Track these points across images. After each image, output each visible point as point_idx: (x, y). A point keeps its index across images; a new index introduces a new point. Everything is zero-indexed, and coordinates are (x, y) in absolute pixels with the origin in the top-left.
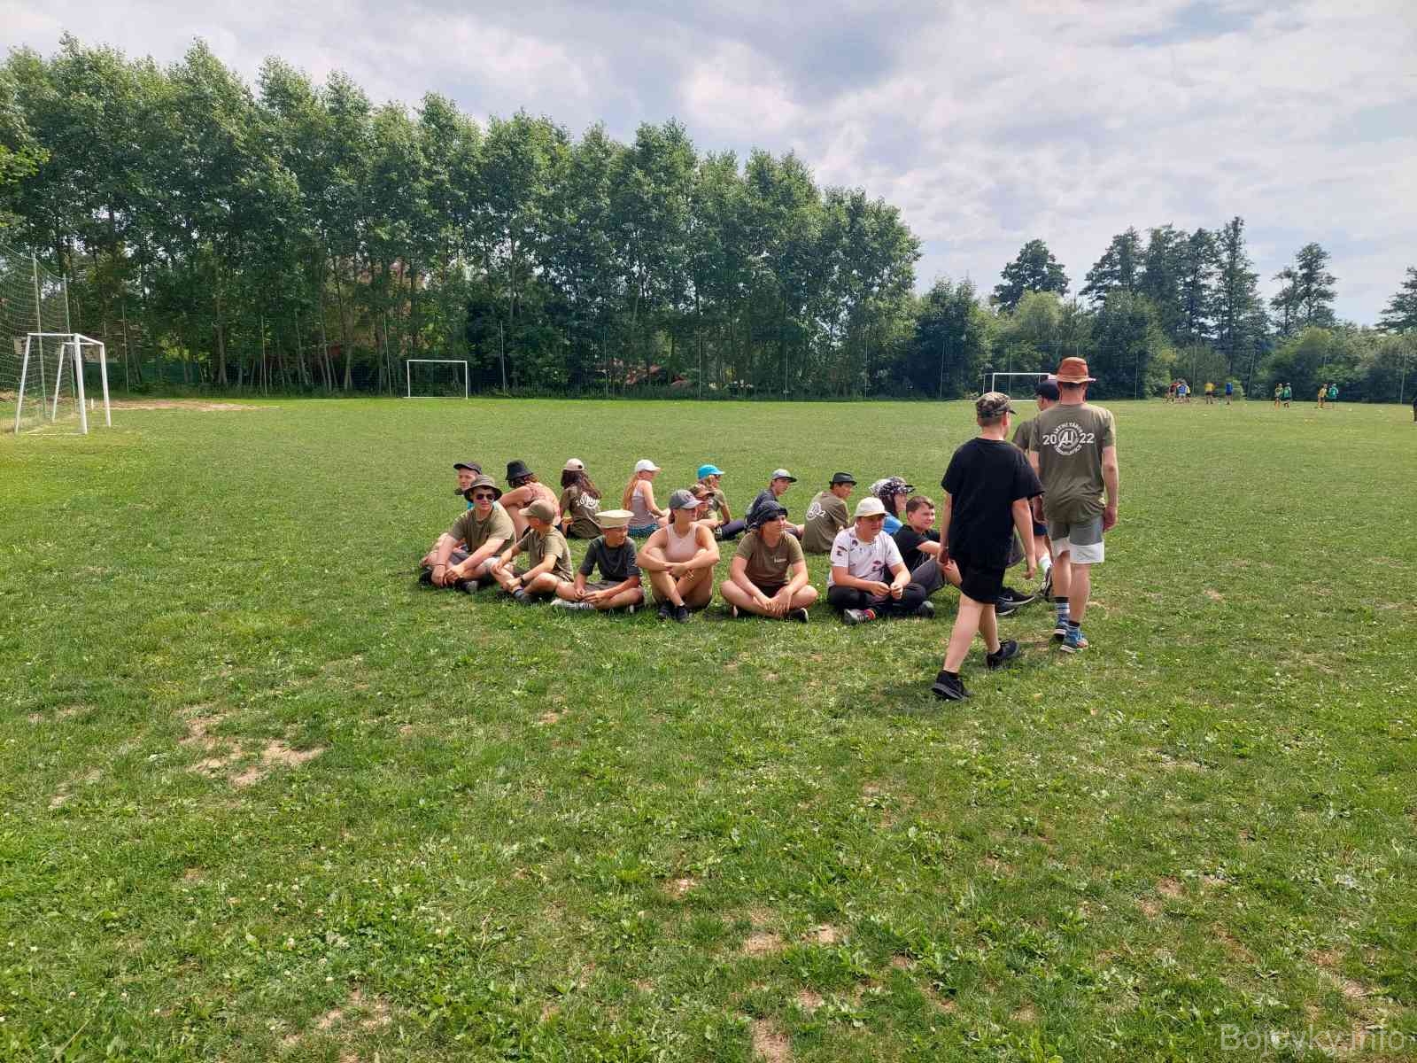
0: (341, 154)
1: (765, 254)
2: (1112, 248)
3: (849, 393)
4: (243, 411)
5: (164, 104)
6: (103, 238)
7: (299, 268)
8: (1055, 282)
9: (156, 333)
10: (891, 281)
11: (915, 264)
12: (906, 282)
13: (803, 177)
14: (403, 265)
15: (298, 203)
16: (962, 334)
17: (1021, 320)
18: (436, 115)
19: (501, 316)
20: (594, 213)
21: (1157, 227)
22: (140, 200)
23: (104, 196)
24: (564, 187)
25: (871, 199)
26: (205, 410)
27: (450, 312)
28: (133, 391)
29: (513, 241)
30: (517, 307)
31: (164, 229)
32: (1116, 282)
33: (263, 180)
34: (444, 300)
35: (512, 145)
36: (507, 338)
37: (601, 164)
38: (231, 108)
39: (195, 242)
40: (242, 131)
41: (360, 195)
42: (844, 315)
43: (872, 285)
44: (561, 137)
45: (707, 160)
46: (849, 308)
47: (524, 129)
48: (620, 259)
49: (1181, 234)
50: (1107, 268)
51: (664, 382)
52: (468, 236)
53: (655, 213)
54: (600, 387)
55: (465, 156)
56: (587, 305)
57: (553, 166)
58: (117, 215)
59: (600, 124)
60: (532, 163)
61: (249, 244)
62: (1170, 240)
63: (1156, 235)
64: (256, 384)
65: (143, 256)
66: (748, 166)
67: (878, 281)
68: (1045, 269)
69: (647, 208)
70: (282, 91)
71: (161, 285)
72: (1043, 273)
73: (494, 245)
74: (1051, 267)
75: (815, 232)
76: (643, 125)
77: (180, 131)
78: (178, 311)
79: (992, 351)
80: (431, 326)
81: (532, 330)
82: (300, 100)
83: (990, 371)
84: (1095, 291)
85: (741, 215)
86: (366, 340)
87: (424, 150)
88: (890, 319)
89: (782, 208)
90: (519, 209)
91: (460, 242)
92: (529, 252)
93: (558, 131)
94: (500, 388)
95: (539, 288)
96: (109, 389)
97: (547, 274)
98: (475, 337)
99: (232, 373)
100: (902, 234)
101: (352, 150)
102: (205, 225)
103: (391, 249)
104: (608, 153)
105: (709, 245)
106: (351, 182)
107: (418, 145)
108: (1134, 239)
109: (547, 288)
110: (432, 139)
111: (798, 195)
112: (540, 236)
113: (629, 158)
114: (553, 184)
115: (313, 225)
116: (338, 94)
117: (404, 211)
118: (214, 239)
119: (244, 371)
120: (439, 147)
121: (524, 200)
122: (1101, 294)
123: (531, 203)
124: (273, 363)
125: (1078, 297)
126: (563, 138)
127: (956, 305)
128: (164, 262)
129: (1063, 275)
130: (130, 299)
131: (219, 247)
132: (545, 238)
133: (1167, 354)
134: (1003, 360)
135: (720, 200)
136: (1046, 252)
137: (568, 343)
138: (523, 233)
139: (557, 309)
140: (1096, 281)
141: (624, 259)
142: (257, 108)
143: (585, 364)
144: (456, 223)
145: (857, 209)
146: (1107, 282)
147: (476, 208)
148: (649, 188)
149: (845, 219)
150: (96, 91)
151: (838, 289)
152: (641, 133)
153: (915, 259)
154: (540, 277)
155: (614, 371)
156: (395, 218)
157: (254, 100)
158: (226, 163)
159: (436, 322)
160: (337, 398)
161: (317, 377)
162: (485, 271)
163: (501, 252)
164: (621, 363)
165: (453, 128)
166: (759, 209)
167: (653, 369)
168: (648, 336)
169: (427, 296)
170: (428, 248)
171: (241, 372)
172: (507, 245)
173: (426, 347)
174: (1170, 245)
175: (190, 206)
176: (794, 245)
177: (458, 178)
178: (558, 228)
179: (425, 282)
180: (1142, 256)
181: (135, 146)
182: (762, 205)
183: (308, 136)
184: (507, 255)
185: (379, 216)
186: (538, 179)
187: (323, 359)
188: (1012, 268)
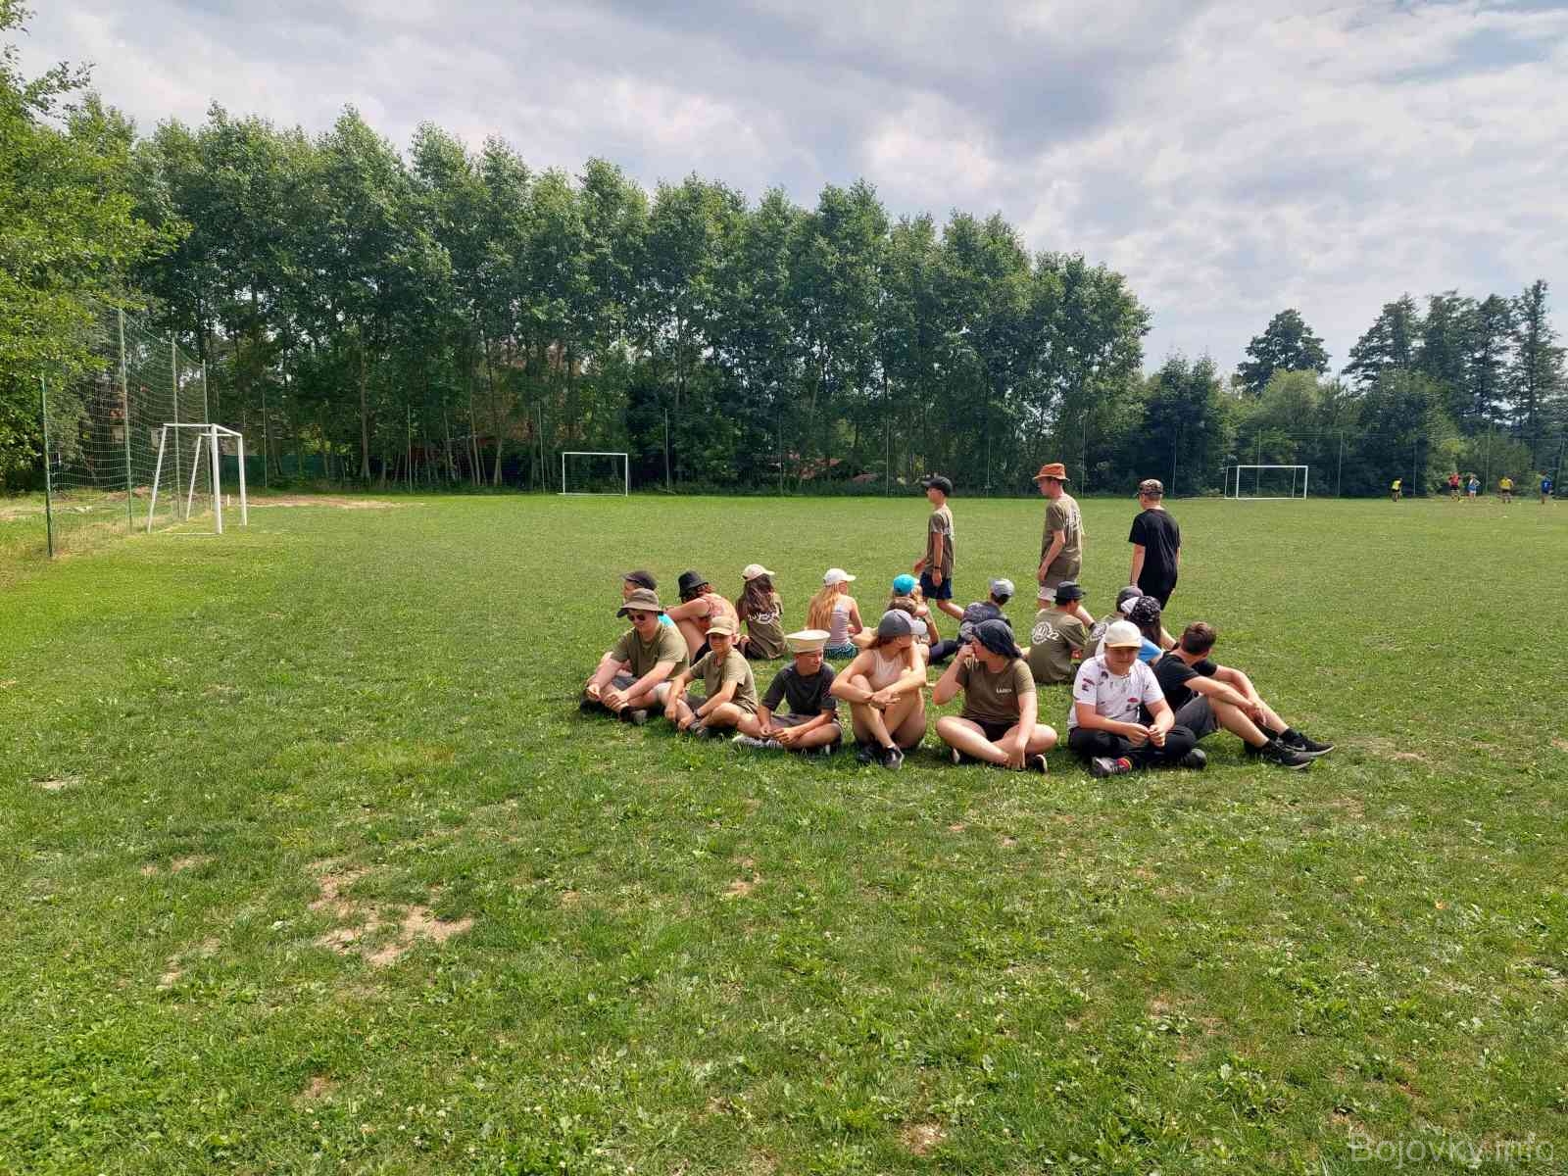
0: (496, 226)
1: (965, 330)
2: (1381, 319)
4: (388, 510)
5: (313, 177)
6: (246, 322)
7: (449, 352)
8: (1312, 358)
9: (297, 424)
10: (1115, 360)
11: (1142, 339)
12: (1132, 358)
13: (1010, 242)
14: (560, 348)
15: (450, 281)
16: (1199, 420)
17: (1273, 404)
18: (600, 182)
19: (665, 402)
20: (768, 288)
21: (1437, 294)
22: (287, 281)
23: (247, 276)
24: (738, 260)
25: (1090, 265)
26: (346, 507)
27: (609, 400)
28: (271, 486)
29: (681, 320)
30: (686, 395)
31: (308, 312)
32: (1387, 359)
33: (414, 257)
34: (604, 387)
35: (682, 214)
36: (672, 428)
37: (780, 233)
38: (382, 179)
39: (340, 324)
40: (393, 204)
41: (515, 272)
42: (1056, 398)
43: (1090, 364)
44: (736, 204)
45: (900, 226)
46: (1063, 390)
47: (695, 195)
48: (799, 338)
49: (1469, 301)
50: (1375, 342)
51: (844, 476)
52: (631, 314)
53: (839, 285)
54: (773, 483)
55: (630, 227)
56: (760, 391)
57: (726, 235)
58: (260, 296)
59: (779, 188)
60: (703, 233)
61: (397, 326)
62: (1454, 309)
63: (1437, 302)
64: (401, 475)
65: (286, 340)
66: (946, 231)
67: (1098, 359)
68: (1300, 344)
69: (831, 280)
70: (437, 160)
71: (303, 371)
72: (1297, 348)
73: (659, 325)
74: (1306, 341)
75: (1024, 304)
76: (828, 188)
77: (328, 204)
78: (321, 400)
79: (1236, 439)
80: (589, 415)
81: (701, 419)
82: (454, 169)
83: (1234, 463)
84: (1361, 369)
85: (937, 287)
86: (519, 432)
87: (586, 221)
88: (1113, 404)
89: (986, 277)
90: (687, 284)
91: (623, 321)
92: (697, 332)
93: (733, 197)
94: (664, 485)
95: (708, 372)
96: (247, 484)
97: (717, 356)
98: (636, 427)
99: (375, 467)
100: (1127, 305)
101: (508, 222)
102: (352, 306)
103: (549, 330)
104: (787, 220)
105: (898, 321)
106: (507, 257)
107: (580, 216)
108: (1409, 308)
109: (717, 371)
110: (595, 209)
111: (1004, 261)
112: (710, 315)
113: (811, 225)
114: (726, 255)
115: (464, 305)
116: (496, 162)
117: (563, 288)
118: (360, 321)
119: (389, 465)
120: (602, 218)
121: (693, 274)
122: (1369, 373)
123: (701, 278)
124: (419, 455)
125: (1339, 375)
126: (738, 204)
127: (1193, 386)
128: (307, 346)
129: (1321, 350)
130: (271, 387)
131: (366, 331)
132: (716, 316)
133: (1455, 444)
134: (1250, 451)
135: (914, 268)
136: (1300, 324)
137: (738, 433)
138: (692, 310)
139: (728, 395)
140: (1362, 356)
141: (803, 338)
142: (409, 179)
143: (758, 456)
144: (619, 301)
145: (1075, 276)
146: (1375, 359)
147: (641, 284)
148: (833, 258)
149: (1059, 289)
150: (242, 164)
151: (1049, 369)
152: (825, 197)
153: (1143, 333)
154: (709, 359)
155: (789, 466)
156: (553, 297)
157: (405, 170)
158: (374, 239)
159: (594, 411)
160: (486, 494)
161: (465, 471)
162: (648, 353)
163: (667, 332)
164: (797, 456)
165: (617, 196)
166: (959, 279)
167: (834, 461)
168: (830, 422)
169: (585, 382)
170: (588, 329)
171: (385, 464)
172: (673, 324)
173: (584, 438)
174: (1454, 315)
175: (335, 285)
176: (998, 319)
177: (622, 251)
178: (731, 302)
179: (583, 366)
180: (1420, 327)
181: (281, 221)
182: (962, 274)
183: (462, 208)
184: (673, 335)
185: (535, 294)
186: (710, 251)
187: (472, 451)
188: (1260, 342)
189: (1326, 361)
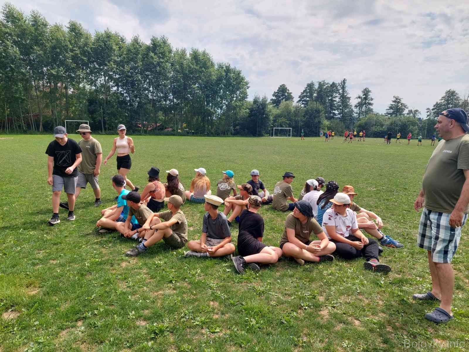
0: (37, 41)
1: (197, 85)
2: (306, 88)
3: (227, 134)
7: (20, 85)
8: (289, 98)
10: (240, 96)
11: (248, 90)
12: (245, 96)
13: (209, 59)
14: (62, 85)
15: (19, 60)
16: (264, 115)
17: (281, 110)
18: (74, 29)
19: (101, 104)
20: (134, 68)
21: (320, 81)
24: (124, 58)
25: (232, 67)
29: (105, 77)
30: (108, 102)
32: (308, 99)
33: (5, 50)
34: (79, 98)
35: (104, 42)
36: (104, 113)
37: (138, 50)
41: (45, 57)
42: (224, 107)
43: (233, 97)
44: (122, 40)
45: (176, 51)
46: (226, 105)
47: (108, 36)
48: (145, 85)
49: (328, 84)
50: (305, 94)
51: (162, 129)
52: (88, 75)
53: (158, 68)
54: (139, 131)
55: (86, 44)
56: (133, 101)
57: (120, 50)
59: (137, 36)
60: (112, 48)
62: (324, 85)
63: (320, 83)
64: (4, 129)
66: (190, 54)
67: (235, 96)
68: (286, 94)
69: (155, 67)
70: (12, 16)
73: (98, 78)
74: (288, 93)
75: (214, 77)
76: (153, 37)
79: (273, 120)
81: (114, 110)
82: (19, 20)
83: (272, 127)
84: (301, 101)
85: (189, 71)
86: (48, 113)
87: (70, 41)
88: (240, 109)
89: (203, 69)
90: (107, 65)
91: (85, 76)
92: (111, 81)
93: (121, 38)
94: (102, 131)
95: (115, 95)
97: (118, 89)
98: (91, 112)
100: (243, 79)
101: (41, 40)
103: (57, 78)
104: (141, 47)
105: (177, 81)
106: (41, 52)
107: (67, 39)
108: (313, 85)
110: (73, 38)
111: (209, 64)
112: (115, 76)
113: (148, 48)
114: (120, 57)
115: (26, 69)
116: (36, 19)
117: (62, 63)
120: (76, 41)
121: (109, 62)
122: (303, 102)
123: (112, 63)
124: (10, 121)
126: (123, 40)
127: (262, 105)
129: (292, 96)
132: (117, 76)
133: (326, 122)
134: (276, 124)
135: (181, 65)
136: (286, 88)
137: (127, 114)
138: (109, 74)
139: (123, 103)
140: (302, 97)
141: (147, 85)
143: (134, 122)
144: (83, 70)
145: (228, 70)
146: (305, 99)
147: (91, 64)
148: (156, 59)
149: (224, 74)
151: (222, 98)
152: (152, 40)
153: (248, 88)
154: (115, 91)
155: (144, 125)
156: (59, 67)
159: (76, 107)
160: (37, 134)
161: (29, 127)
162: (94, 88)
163: (101, 81)
164: (146, 123)
165: (81, 34)
166: (195, 69)
167: (158, 125)
168: (156, 112)
169: (72, 97)
170: (72, 79)
173: (72, 115)
174: (324, 87)
176: (207, 82)
177: (83, 53)
178: (123, 72)
179: (70, 91)
180: (316, 90)
182: (196, 67)
183: (23, 34)
184: (103, 82)
185: (52, 65)
186: (114, 55)
187: (31, 120)
188: (276, 93)
189: (293, 99)
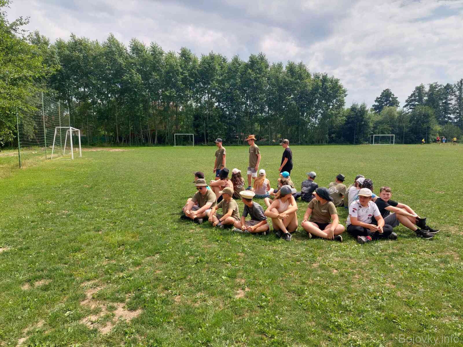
0: (154, 68)
1: (292, 96)
2: (415, 91)
3: (322, 142)
4: (124, 151)
5: (101, 54)
6: (83, 97)
7: (141, 105)
8: (394, 103)
9: (97, 127)
10: (337, 104)
11: (345, 98)
12: (342, 103)
13: (305, 70)
14: (173, 103)
15: (141, 84)
16: (362, 121)
17: (384, 116)
18: (185, 54)
19: (205, 119)
20: (233, 85)
21: (431, 83)
22: (94, 85)
23: (82, 84)
24: (225, 76)
25: (329, 76)
26: (111, 151)
27: (188, 118)
28: (90, 145)
29: (209, 95)
30: (210, 117)
31: (100, 93)
32: (417, 103)
33: (130, 77)
34: (186, 114)
35: (209, 63)
36: (206, 126)
37: (237, 68)
38: (121, 54)
39: (109, 98)
40: (124, 62)
41: (160, 81)
42: (319, 116)
43: (330, 106)
44: (224, 60)
45: (273, 66)
46: (321, 113)
47: (212, 58)
48: (243, 100)
49: (441, 85)
50: (413, 98)
52: (194, 93)
53: (255, 83)
54: (236, 142)
55: (194, 67)
56: (232, 115)
57: (222, 69)
58: (86, 90)
59: (237, 55)
60: (215, 69)
61: (126, 97)
62: (437, 88)
63: (431, 86)
64: (128, 142)
65: (94, 102)
66: (286, 67)
67: (331, 104)
68: (391, 99)
69: (253, 82)
70: (137, 49)
71: (99, 111)
72: (390, 100)
73: (202, 96)
74: (393, 98)
75: (310, 88)
77: (105, 62)
78: (104, 119)
79: (373, 127)
80: (182, 123)
81: (214, 123)
82: (142, 51)
83: (372, 134)
84: (409, 106)
85: (284, 84)
86: (162, 128)
87: (181, 66)
88: (336, 117)
89: (298, 80)
90: (210, 84)
91: (192, 95)
92: (213, 98)
93: (223, 58)
94: (204, 143)
95: (217, 110)
96: (81, 145)
97: (219, 105)
98: (196, 126)
99: (120, 139)
100: (340, 88)
101: (158, 67)
102: (113, 92)
103: (170, 98)
104: (240, 65)
105: (273, 94)
106: (158, 77)
107: (179, 64)
108: (423, 88)
109: (219, 109)
110: (183, 62)
111: (304, 76)
112: (217, 93)
113: (247, 66)
114: (222, 75)
115: (145, 91)
116: (154, 49)
117: (174, 86)
118: (115, 96)
119: (124, 138)
120: (185, 65)
121: (212, 81)
122: (411, 107)
123: (214, 82)
124: (133, 135)
126: (225, 60)
127: (360, 112)
128: (100, 104)
129: (397, 101)
130: (90, 116)
131: (117, 99)
132: (219, 93)
133: (438, 128)
134: (377, 130)
135: (277, 78)
136: (391, 93)
137: (226, 127)
138: (212, 92)
139: (223, 117)
140: (409, 102)
141: (245, 99)
142: (129, 54)
143: (231, 134)
144: (190, 89)
145: (325, 79)
146: (413, 103)
147: (197, 84)
148: (253, 75)
149: (320, 84)
150: (80, 51)
151: (317, 107)
152: (251, 58)
153: (345, 96)
154: (217, 106)
155: (241, 137)
156: (171, 88)
157: (128, 52)
158: (119, 72)
159: (183, 121)
160: (153, 146)
161: (147, 139)
162: (199, 105)
163: (205, 98)
164: (243, 134)
165: (190, 58)
166: (290, 81)
168: (252, 125)
169: (181, 113)
170: (181, 97)
171: (123, 138)
172: (206, 96)
173: (181, 130)
174: (437, 90)
175: (108, 87)
176: (302, 93)
177: (191, 75)
178: (223, 89)
179: (180, 109)
180: (426, 93)
181: (92, 68)
182: (291, 80)
183: (144, 63)
184: (206, 99)
185: (166, 88)
186: (217, 74)
187: (148, 134)
188: (379, 98)
189: (399, 104)
